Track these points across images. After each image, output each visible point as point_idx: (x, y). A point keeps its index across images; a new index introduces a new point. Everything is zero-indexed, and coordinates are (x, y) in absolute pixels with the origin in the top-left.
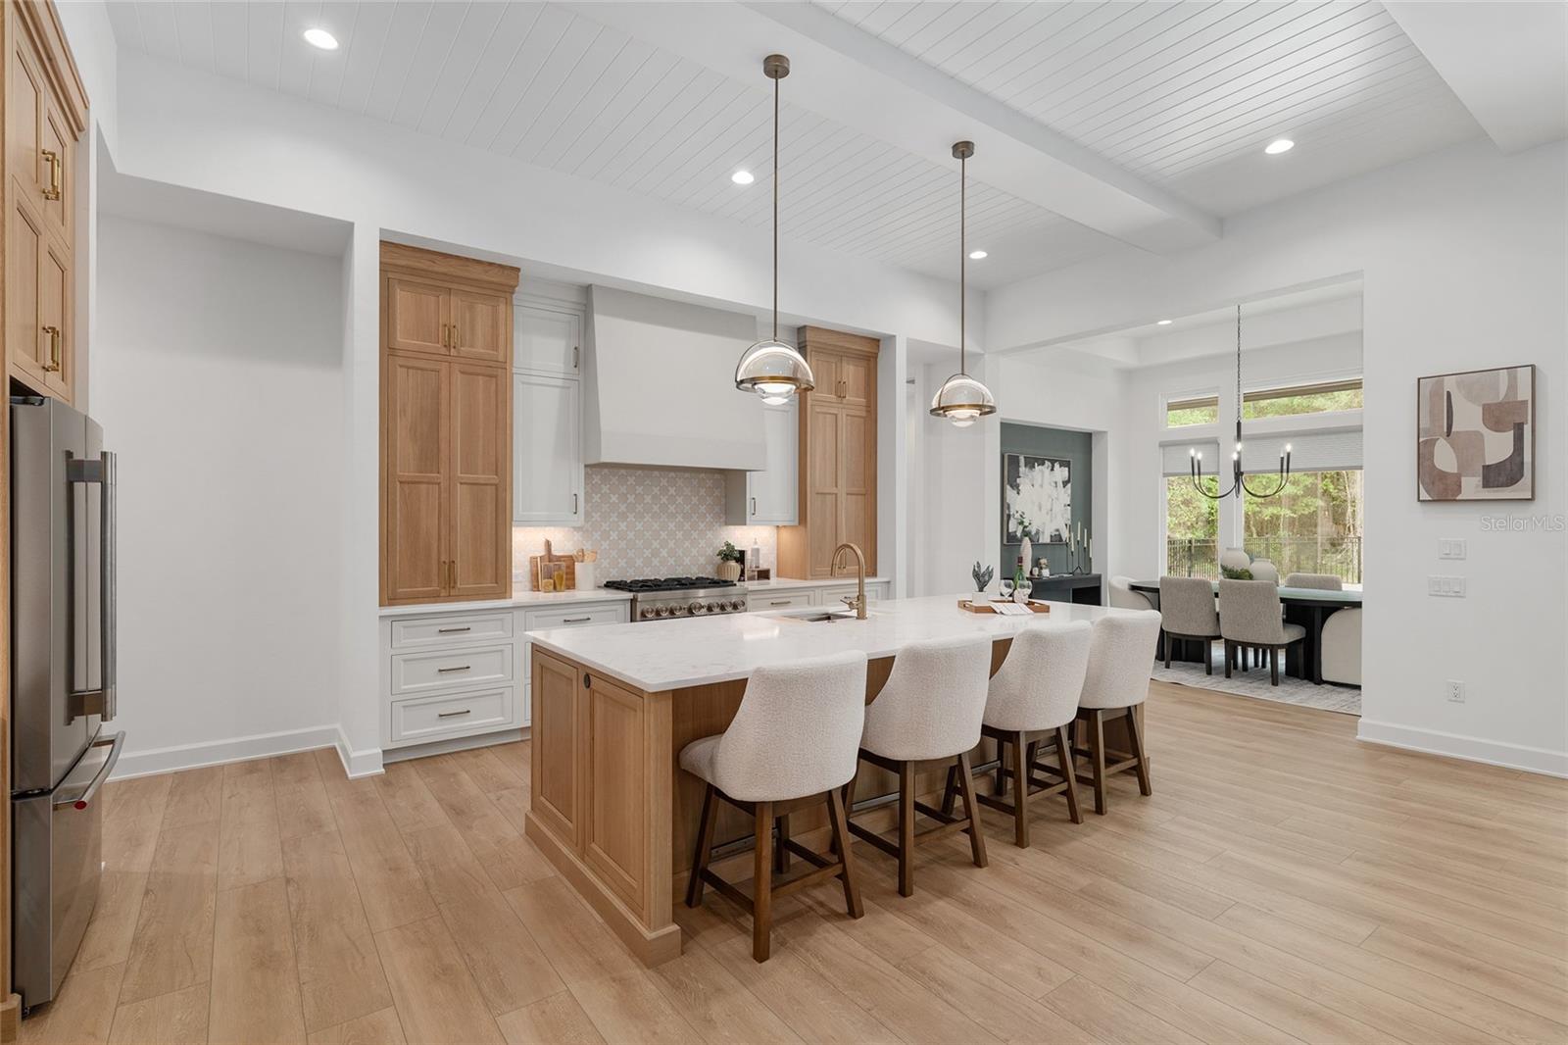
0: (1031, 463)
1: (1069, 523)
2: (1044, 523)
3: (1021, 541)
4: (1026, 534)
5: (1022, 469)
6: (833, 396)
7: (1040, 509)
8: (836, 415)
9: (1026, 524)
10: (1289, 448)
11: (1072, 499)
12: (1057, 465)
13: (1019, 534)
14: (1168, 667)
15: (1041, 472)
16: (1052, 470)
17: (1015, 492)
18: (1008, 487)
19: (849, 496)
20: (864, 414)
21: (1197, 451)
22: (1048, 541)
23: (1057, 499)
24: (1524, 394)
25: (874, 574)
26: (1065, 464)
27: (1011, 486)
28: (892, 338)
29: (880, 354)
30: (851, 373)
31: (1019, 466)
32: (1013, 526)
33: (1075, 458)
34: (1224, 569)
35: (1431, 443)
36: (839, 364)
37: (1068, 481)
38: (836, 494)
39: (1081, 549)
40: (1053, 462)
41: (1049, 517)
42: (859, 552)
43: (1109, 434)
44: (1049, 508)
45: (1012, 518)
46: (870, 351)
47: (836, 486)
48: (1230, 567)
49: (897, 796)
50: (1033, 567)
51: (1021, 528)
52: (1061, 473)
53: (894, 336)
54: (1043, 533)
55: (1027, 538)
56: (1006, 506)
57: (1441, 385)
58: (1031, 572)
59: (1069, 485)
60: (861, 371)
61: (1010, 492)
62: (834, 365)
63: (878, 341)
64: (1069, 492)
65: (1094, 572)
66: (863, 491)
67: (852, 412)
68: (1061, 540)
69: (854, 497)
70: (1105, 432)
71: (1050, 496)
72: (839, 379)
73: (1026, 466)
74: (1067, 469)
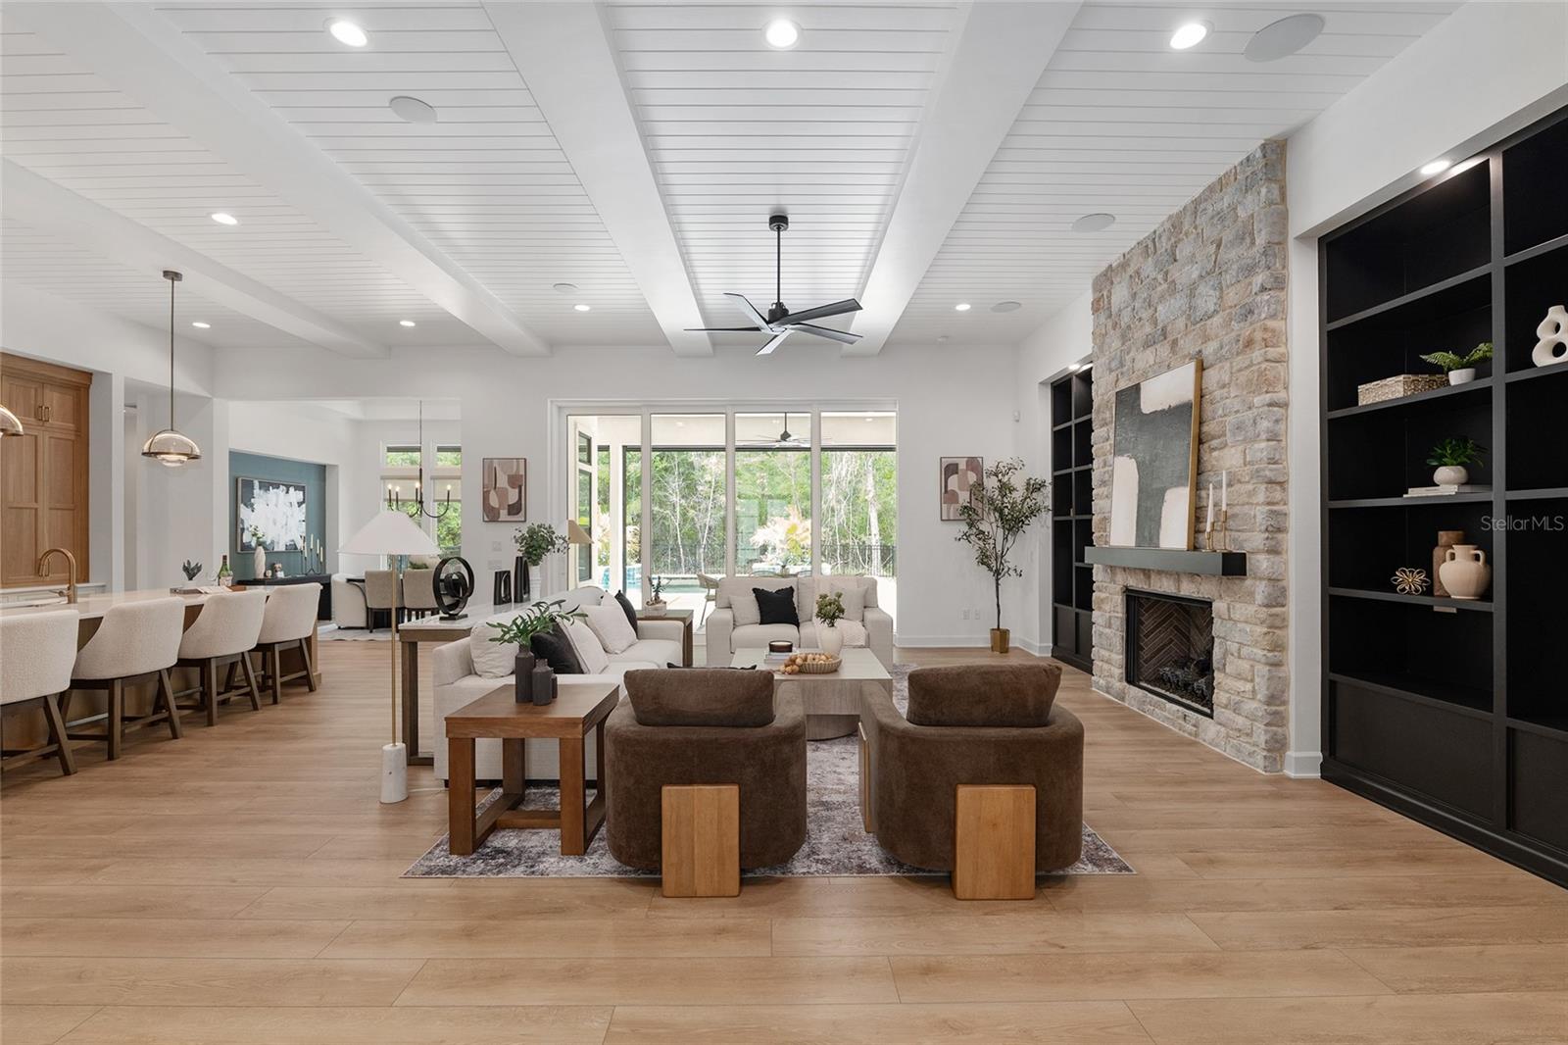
0: (265, 486)
1: (304, 535)
2: (279, 535)
3: (255, 549)
4: (259, 544)
5: (256, 491)
6: (33, 419)
7: (275, 524)
8: (36, 437)
9: (260, 535)
10: (449, 487)
11: (307, 516)
12: (292, 489)
13: (253, 544)
14: (371, 632)
15: (277, 495)
16: (287, 492)
17: (250, 510)
18: (242, 505)
19: (54, 512)
20: (73, 437)
21: (394, 485)
22: (284, 549)
23: (292, 515)
24: (522, 473)
25: (86, 580)
26: (302, 489)
27: (245, 505)
28: (107, 376)
29: (91, 387)
30: (55, 401)
31: (253, 488)
32: (247, 538)
33: (312, 485)
34: (411, 563)
35: (488, 492)
36: (39, 391)
37: (303, 502)
38: (36, 509)
39: (314, 556)
40: (288, 487)
41: (284, 530)
42: (70, 555)
43: (340, 468)
44: (284, 523)
45: (246, 531)
46: (79, 385)
47: (36, 501)
48: (414, 562)
49: (106, 715)
50: (266, 569)
51: (255, 539)
52: (296, 496)
53: (111, 374)
54: (278, 543)
55: (261, 548)
56: (239, 521)
57: (492, 462)
58: (265, 574)
59: (304, 505)
60: (69, 399)
61: (242, 509)
62: (33, 392)
63: (91, 374)
64: (304, 510)
65: (328, 572)
66: (71, 506)
67: (58, 435)
68: (296, 548)
69: (59, 512)
70: (336, 466)
71: (284, 513)
72: (39, 403)
73: (260, 488)
74: (301, 493)
